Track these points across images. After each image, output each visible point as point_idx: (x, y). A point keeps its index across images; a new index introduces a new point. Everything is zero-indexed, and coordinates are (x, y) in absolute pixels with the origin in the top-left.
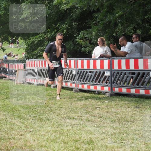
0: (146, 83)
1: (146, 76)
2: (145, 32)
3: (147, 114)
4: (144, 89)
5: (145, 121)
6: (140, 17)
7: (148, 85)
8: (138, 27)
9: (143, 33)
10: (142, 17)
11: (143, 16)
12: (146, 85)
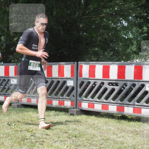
0: (6, 89)
1: (7, 83)
2: (8, 40)
3: (4, 121)
4: (4, 95)
5: (2, 128)
6: (4, 25)
7: (8, 91)
8: (2, 34)
9: (6, 40)
10: (5, 24)
11: (7, 24)
12: (6, 92)
